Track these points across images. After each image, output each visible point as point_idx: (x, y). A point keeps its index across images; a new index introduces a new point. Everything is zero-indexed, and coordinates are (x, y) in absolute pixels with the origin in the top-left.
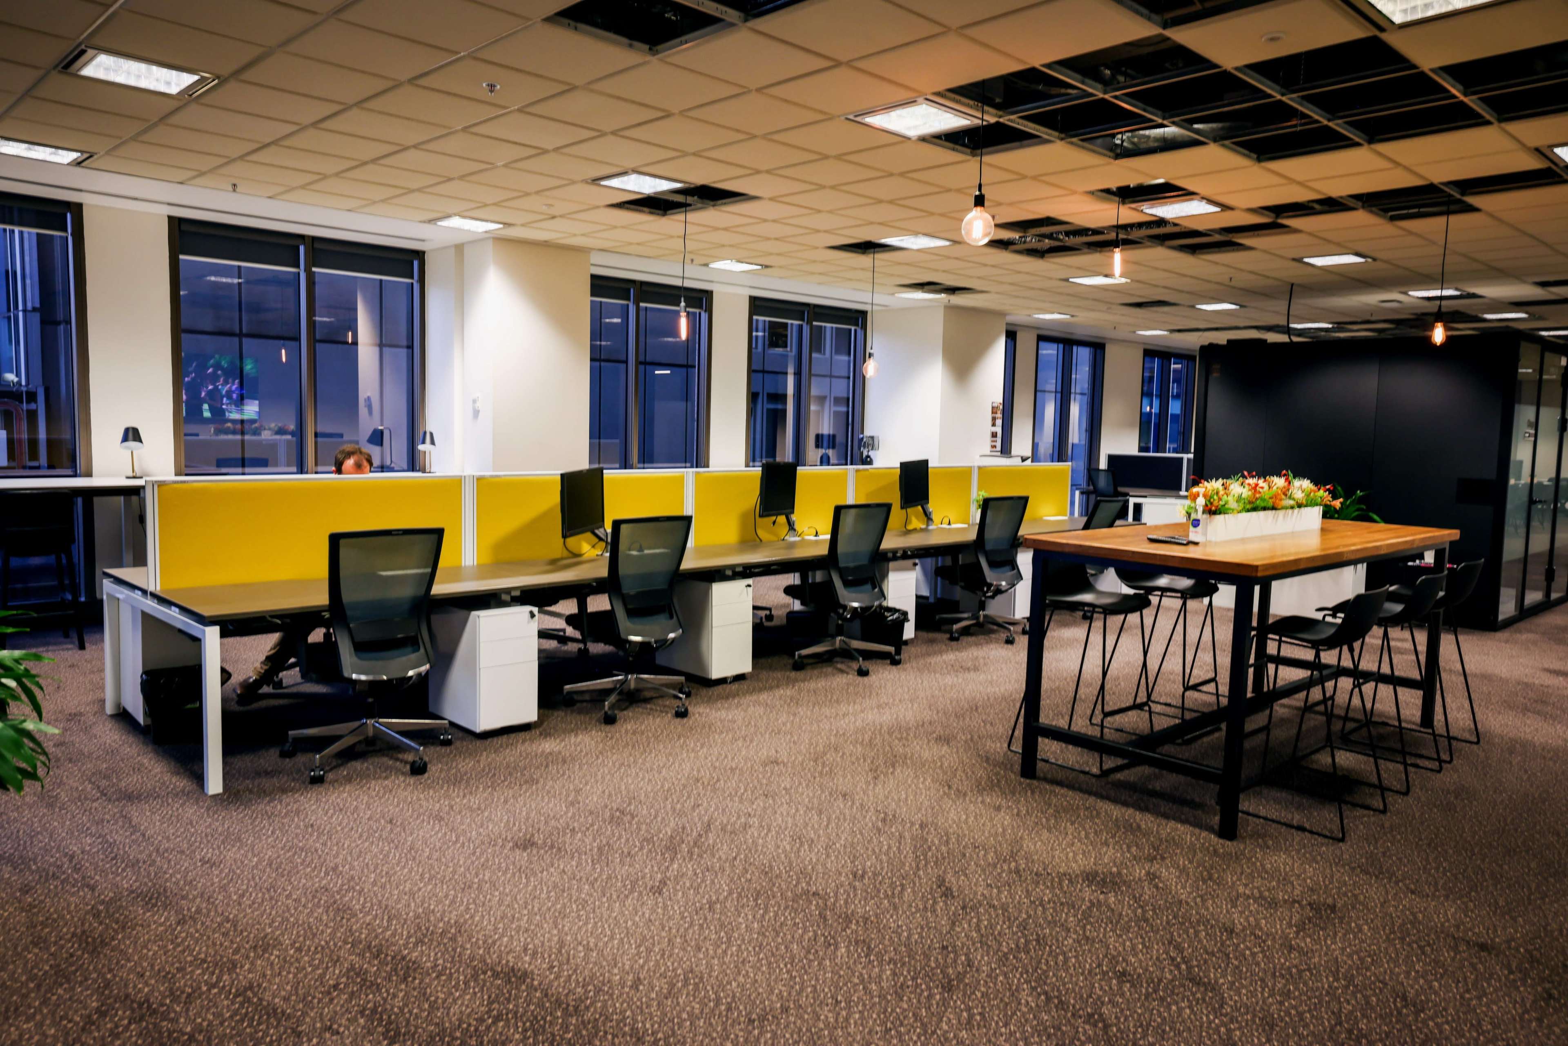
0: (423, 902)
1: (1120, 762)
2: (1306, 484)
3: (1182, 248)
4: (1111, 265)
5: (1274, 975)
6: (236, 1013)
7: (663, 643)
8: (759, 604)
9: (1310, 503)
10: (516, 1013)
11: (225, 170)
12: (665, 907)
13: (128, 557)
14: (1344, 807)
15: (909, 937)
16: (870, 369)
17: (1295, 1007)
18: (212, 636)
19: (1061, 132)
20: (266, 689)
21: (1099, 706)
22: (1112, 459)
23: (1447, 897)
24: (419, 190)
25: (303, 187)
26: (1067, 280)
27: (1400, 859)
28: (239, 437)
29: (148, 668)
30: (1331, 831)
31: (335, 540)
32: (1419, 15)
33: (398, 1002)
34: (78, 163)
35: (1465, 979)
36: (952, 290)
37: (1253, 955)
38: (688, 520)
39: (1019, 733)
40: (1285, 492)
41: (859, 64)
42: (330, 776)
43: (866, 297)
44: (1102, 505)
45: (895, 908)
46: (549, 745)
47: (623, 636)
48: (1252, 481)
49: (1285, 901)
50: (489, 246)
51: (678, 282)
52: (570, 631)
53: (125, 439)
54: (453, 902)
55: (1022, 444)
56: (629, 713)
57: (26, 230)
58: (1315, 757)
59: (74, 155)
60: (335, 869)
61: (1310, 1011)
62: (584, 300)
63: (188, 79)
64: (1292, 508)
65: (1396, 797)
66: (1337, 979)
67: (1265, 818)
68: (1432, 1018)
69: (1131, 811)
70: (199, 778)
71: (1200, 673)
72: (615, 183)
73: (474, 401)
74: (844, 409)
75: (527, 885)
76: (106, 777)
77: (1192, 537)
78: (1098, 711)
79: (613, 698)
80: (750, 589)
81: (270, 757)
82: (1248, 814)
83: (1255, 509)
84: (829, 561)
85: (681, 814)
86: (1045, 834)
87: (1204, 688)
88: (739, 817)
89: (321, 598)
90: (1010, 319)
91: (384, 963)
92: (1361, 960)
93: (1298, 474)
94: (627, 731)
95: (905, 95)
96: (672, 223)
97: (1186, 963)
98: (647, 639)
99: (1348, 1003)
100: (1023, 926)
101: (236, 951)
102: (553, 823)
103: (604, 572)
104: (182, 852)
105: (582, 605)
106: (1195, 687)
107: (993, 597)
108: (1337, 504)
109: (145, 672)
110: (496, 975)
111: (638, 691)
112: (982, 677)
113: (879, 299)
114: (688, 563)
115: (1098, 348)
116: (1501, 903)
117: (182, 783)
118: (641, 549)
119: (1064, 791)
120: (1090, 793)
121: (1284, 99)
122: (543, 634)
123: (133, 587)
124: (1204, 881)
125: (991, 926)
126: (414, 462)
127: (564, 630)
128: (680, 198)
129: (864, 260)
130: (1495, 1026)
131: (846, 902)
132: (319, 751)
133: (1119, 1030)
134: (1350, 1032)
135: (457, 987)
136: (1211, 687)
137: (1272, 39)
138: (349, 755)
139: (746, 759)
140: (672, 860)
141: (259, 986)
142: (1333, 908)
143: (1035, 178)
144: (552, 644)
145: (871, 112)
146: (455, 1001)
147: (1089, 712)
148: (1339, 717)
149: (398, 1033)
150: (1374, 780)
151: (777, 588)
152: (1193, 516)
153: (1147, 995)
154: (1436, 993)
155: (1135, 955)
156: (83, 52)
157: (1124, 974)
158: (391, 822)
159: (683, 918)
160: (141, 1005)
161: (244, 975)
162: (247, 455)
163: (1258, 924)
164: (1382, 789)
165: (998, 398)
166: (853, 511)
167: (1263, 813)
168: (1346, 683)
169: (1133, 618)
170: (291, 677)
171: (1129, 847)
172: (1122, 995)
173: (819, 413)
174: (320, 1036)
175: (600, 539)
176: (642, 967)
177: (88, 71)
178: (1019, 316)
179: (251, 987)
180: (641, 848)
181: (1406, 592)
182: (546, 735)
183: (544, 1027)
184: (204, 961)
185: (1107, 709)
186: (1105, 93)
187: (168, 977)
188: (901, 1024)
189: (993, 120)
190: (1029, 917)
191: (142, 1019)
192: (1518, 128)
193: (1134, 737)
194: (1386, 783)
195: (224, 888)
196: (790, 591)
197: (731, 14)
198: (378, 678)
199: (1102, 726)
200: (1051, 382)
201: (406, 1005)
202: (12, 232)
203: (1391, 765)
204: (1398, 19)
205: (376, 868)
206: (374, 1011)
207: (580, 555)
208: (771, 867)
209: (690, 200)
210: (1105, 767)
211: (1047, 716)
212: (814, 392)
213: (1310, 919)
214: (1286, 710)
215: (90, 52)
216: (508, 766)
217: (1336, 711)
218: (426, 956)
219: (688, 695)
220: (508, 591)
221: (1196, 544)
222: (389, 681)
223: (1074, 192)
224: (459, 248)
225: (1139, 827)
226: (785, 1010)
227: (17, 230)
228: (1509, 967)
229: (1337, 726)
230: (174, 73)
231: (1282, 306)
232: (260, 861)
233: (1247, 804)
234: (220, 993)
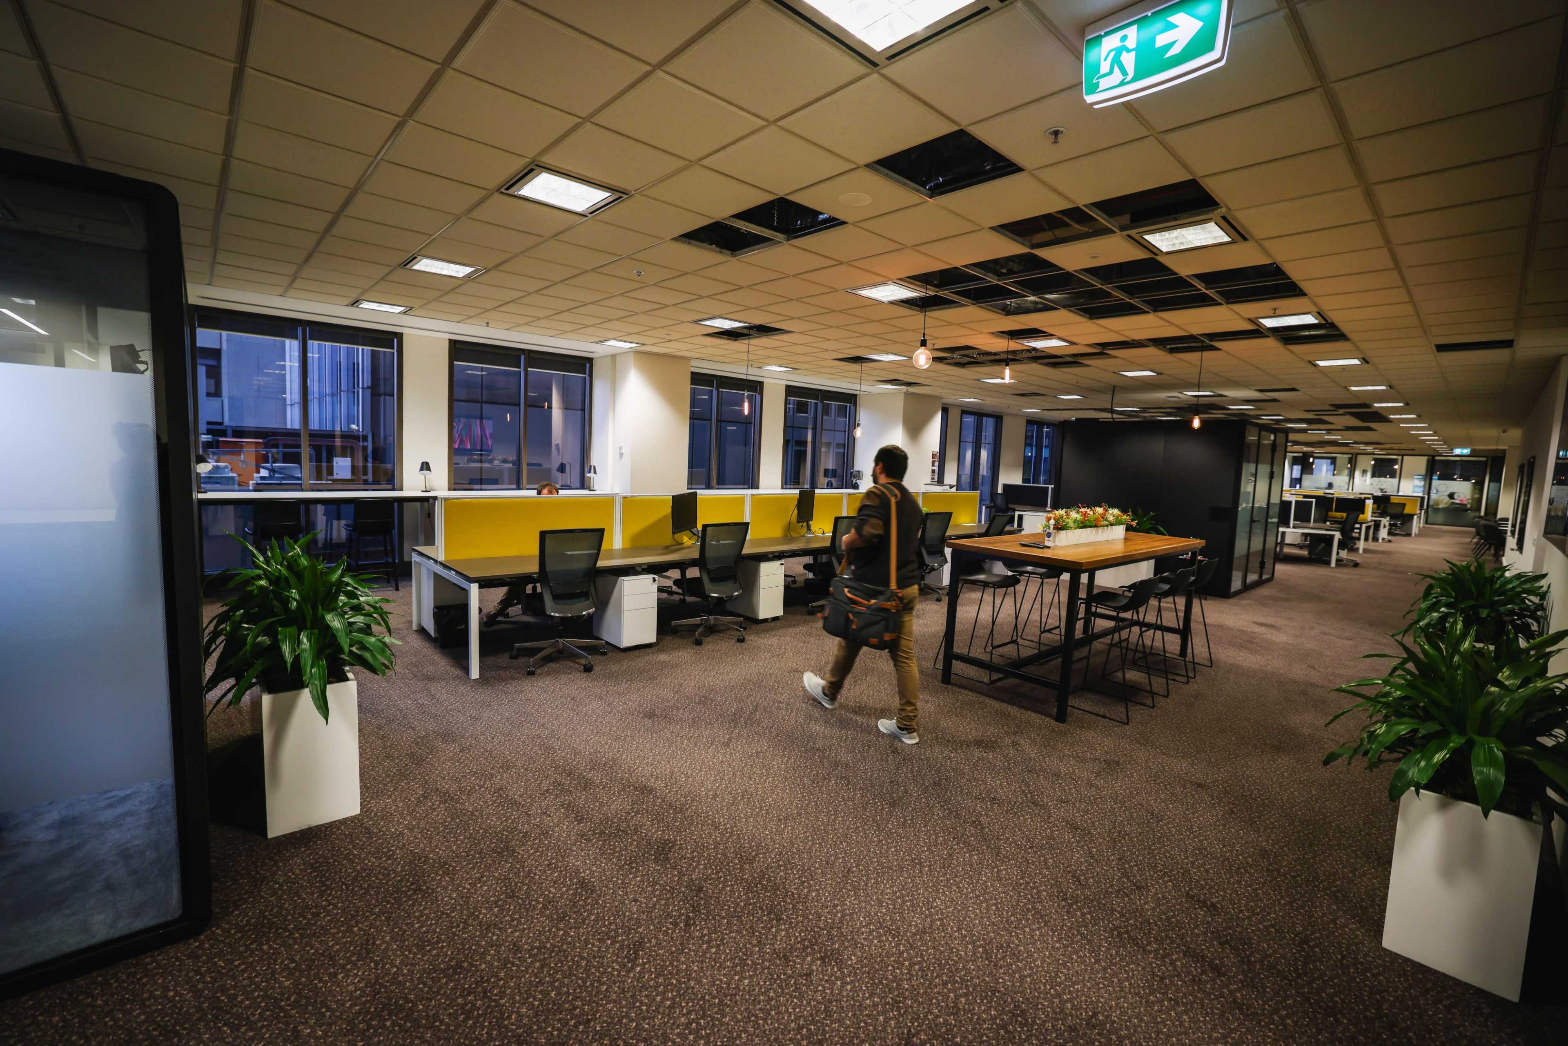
0: (593, 746)
1: (1001, 676)
2: (1116, 511)
3: (1047, 364)
4: (1004, 373)
5: (1080, 800)
6: (495, 802)
7: (731, 598)
8: (788, 574)
9: (1118, 523)
10: (647, 810)
11: (483, 315)
12: (731, 754)
13: (422, 538)
14: (1129, 704)
15: (871, 776)
16: (858, 433)
17: (1090, 819)
18: (474, 589)
19: (973, 300)
20: (500, 618)
21: (990, 641)
22: (1006, 487)
23: (1183, 757)
24: (593, 326)
25: (527, 324)
26: (979, 380)
27: (1159, 735)
28: (479, 465)
29: (438, 604)
30: (1121, 718)
31: (543, 535)
32: (1178, 248)
33: (582, 801)
34: (405, 313)
35: (1187, 803)
36: (909, 384)
37: (1070, 789)
38: (747, 524)
39: (941, 656)
40: (1103, 516)
41: (853, 263)
42: (538, 671)
43: (857, 387)
44: (997, 518)
45: (864, 759)
46: (663, 657)
47: (707, 593)
48: (1083, 510)
49: (1091, 759)
50: (631, 358)
51: (744, 377)
52: (675, 588)
53: (422, 469)
54: (610, 747)
55: (951, 478)
56: (709, 639)
57: (365, 348)
58: (1115, 674)
59: (402, 309)
60: (543, 725)
61: (1098, 821)
62: (686, 387)
63: (469, 270)
64: (1107, 526)
65: (1161, 698)
66: (1116, 804)
67: (1084, 710)
68: (1166, 825)
69: (1005, 705)
70: (466, 669)
71: (1053, 622)
72: (708, 323)
73: (620, 448)
74: (842, 451)
75: (652, 738)
76: (417, 667)
77: (1047, 543)
78: (989, 645)
79: (701, 629)
80: (783, 567)
81: (503, 659)
82: (1074, 707)
83: (1085, 527)
84: (832, 549)
85: (740, 700)
86: (954, 718)
87: (1054, 631)
88: (774, 703)
89: (533, 568)
90: (945, 401)
91: (573, 779)
92: (1131, 792)
93: (1112, 505)
94: (709, 650)
95: (880, 279)
96: (741, 345)
97: (1031, 793)
98: (721, 596)
99: (1120, 816)
100: (938, 771)
101: (493, 768)
102: (666, 703)
103: (696, 555)
104: (459, 711)
105: (683, 573)
106: (1049, 631)
107: (929, 573)
108: (1134, 523)
109: (435, 607)
110: (636, 789)
111: (715, 625)
112: (921, 621)
113: (864, 388)
114: (746, 550)
115: (998, 418)
116: (1213, 760)
117: (457, 672)
118: (718, 541)
119: (966, 692)
120: (982, 694)
121: (1103, 287)
122: (660, 590)
123: (429, 558)
124: (1045, 747)
125: (920, 771)
126: (584, 484)
127: (671, 587)
128: (746, 332)
129: (856, 367)
130: (1200, 829)
131: (836, 755)
132: (533, 656)
133: (990, 830)
134: (1120, 832)
135: (614, 794)
136: (1057, 631)
137: (1094, 257)
138: (548, 659)
139: (779, 669)
140: (735, 727)
141: (506, 788)
142: (1118, 763)
143: (958, 325)
144: (665, 595)
145: (862, 288)
146: (613, 802)
147: (984, 645)
148: (1132, 650)
149: (582, 819)
150: (1148, 688)
151: (799, 563)
152: (1048, 531)
153: (1007, 811)
154: (1170, 811)
155: (1002, 788)
156: (415, 258)
157: (994, 799)
158: (573, 699)
159: (742, 761)
160: (444, 794)
161: (498, 782)
162: (483, 477)
163: (1074, 773)
164: (1152, 693)
165: (936, 448)
166: (846, 520)
167: (1083, 707)
168: (1136, 629)
169: (1011, 589)
170: (515, 611)
171: (1003, 726)
172: (993, 811)
173: (827, 453)
174: (540, 817)
175: (694, 534)
176: (718, 788)
177: (416, 267)
178: (950, 398)
179: (502, 789)
180: (717, 720)
181: (1172, 576)
182: (661, 651)
183: (663, 819)
184: (476, 773)
185: (996, 643)
186: (999, 281)
187: (457, 780)
188: (865, 824)
189: (933, 294)
190: (942, 765)
191: (446, 802)
192: (1238, 307)
193: (1010, 661)
194: (1155, 690)
195: (483, 733)
196: (807, 567)
197: (779, 237)
198: (566, 615)
199: (992, 653)
200: (970, 437)
201: (586, 803)
202: (358, 349)
203: (1160, 680)
204: (1164, 249)
205: (566, 726)
206: (569, 805)
207: (682, 544)
208: (792, 733)
209: (751, 332)
210: (993, 678)
211: (959, 647)
212: (824, 440)
213: (1104, 769)
214: (1102, 645)
215: (419, 258)
216: (639, 669)
217: (1130, 646)
218: (596, 777)
219: (745, 629)
220: (640, 565)
221: (1049, 547)
222: (572, 617)
223: (982, 333)
224: (614, 357)
225: (1009, 714)
226: (799, 814)
227: (360, 348)
228: (1212, 796)
229: (1130, 656)
230: (461, 267)
231: (1108, 398)
232: (502, 718)
233: (1073, 701)
234: (485, 791)
